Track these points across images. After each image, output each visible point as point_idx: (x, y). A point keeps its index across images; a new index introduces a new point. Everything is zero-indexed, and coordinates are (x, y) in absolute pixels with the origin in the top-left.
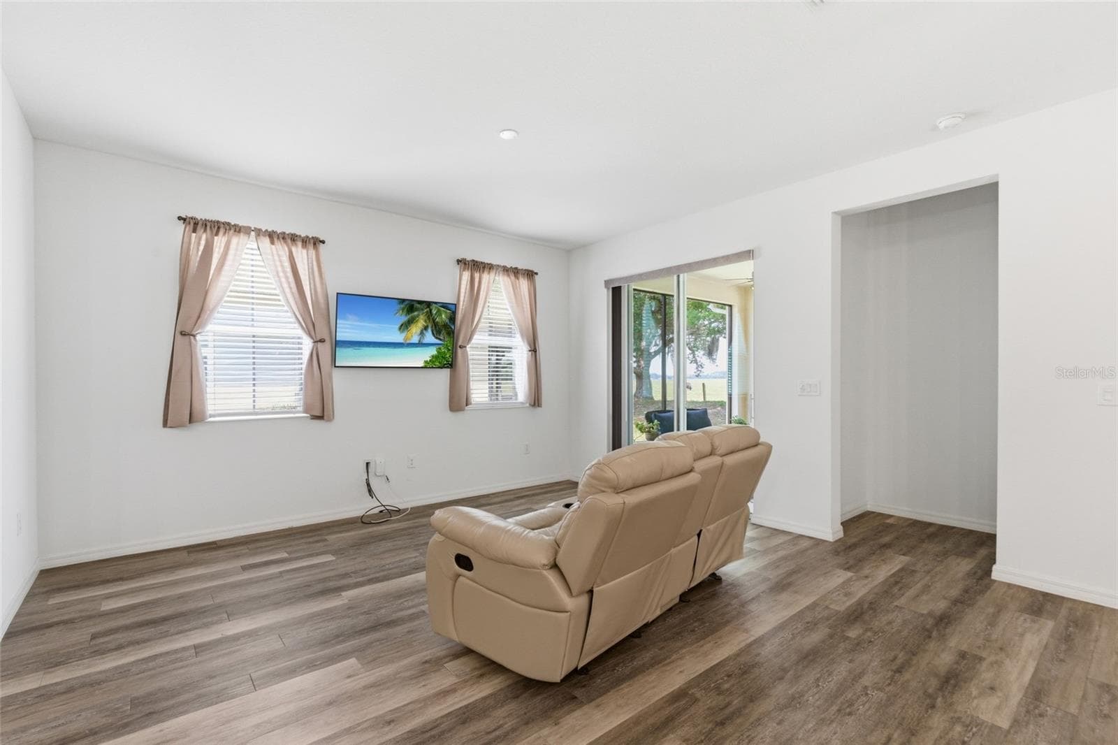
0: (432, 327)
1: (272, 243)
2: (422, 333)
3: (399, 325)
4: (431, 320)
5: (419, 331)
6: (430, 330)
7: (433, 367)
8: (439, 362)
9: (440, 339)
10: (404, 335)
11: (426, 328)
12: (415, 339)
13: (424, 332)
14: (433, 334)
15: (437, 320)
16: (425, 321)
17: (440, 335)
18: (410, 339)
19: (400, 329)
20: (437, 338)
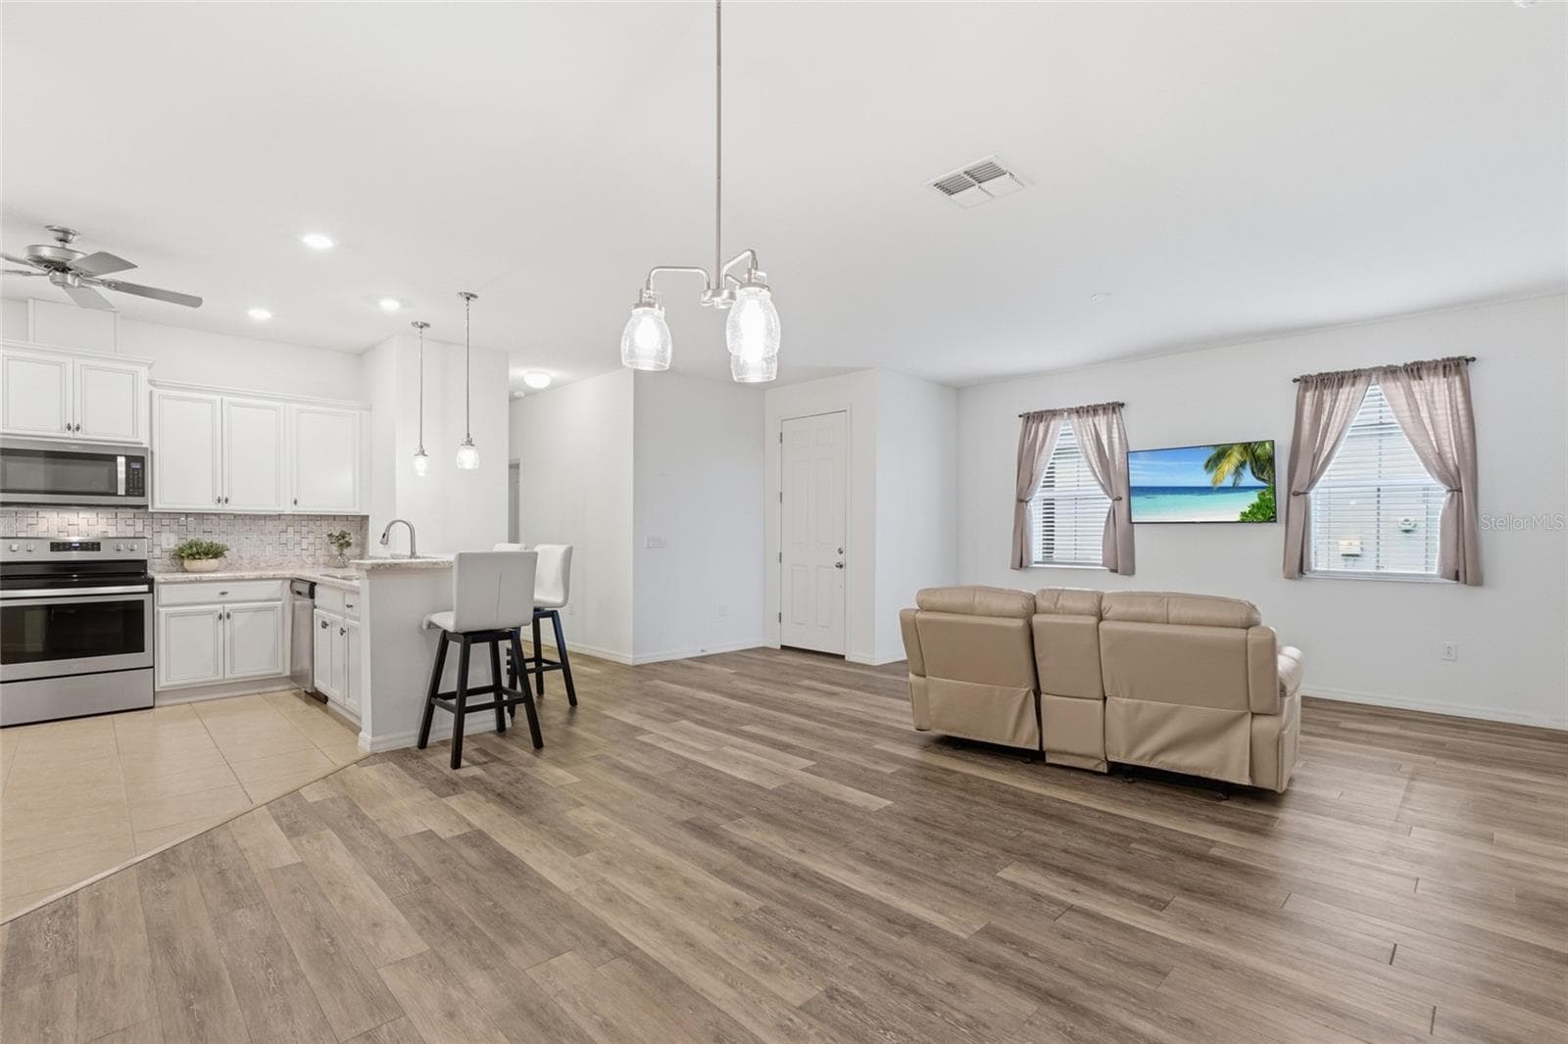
0: (1251, 463)
1: (1079, 417)
2: (1237, 473)
3: (1206, 461)
4: (1250, 454)
5: (1233, 469)
6: (1248, 466)
7: (1253, 522)
8: (1263, 515)
9: (1263, 480)
10: (1212, 475)
11: (1242, 464)
12: (1228, 482)
13: (1240, 469)
14: (1253, 473)
15: (1258, 451)
16: (1242, 455)
17: (1262, 473)
18: (1221, 482)
19: (1206, 466)
20: (1258, 478)
